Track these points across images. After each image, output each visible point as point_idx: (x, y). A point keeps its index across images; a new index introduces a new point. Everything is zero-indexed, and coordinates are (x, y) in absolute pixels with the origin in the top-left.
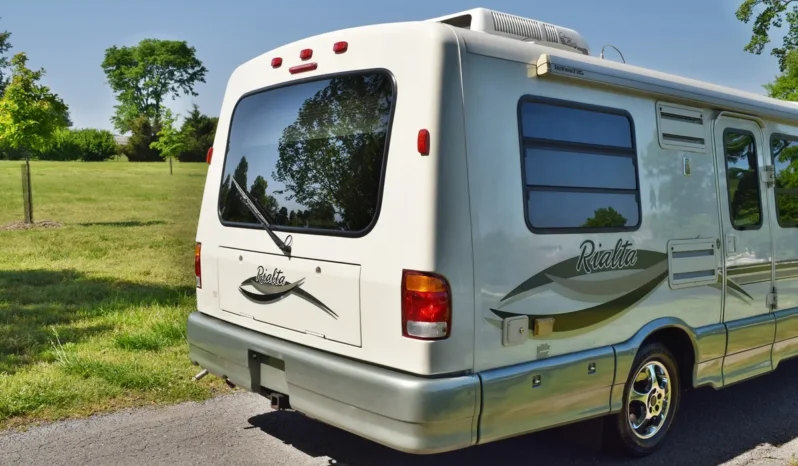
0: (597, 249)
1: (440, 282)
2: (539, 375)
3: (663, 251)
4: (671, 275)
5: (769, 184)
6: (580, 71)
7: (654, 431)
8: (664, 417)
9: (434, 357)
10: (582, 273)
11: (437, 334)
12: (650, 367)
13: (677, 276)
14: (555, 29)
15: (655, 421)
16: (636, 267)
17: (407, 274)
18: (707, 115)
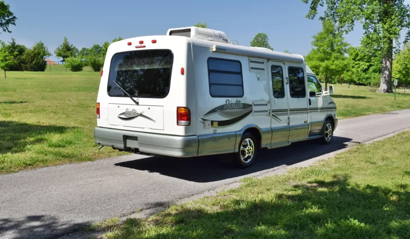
0: (230, 102)
1: (188, 110)
2: (215, 138)
3: (251, 104)
4: (253, 111)
5: (287, 83)
6: (225, 50)
7: (249, 161)
8: (252, 156)
9: (186, 130)
10: (226, 109)
11: (186, 124)
12: (247, 140)
13: (255, 112)
14: (217, 32)
15: (249, 157)
16: (243, 108)
17: (178, 108)
18: (265, 61)
